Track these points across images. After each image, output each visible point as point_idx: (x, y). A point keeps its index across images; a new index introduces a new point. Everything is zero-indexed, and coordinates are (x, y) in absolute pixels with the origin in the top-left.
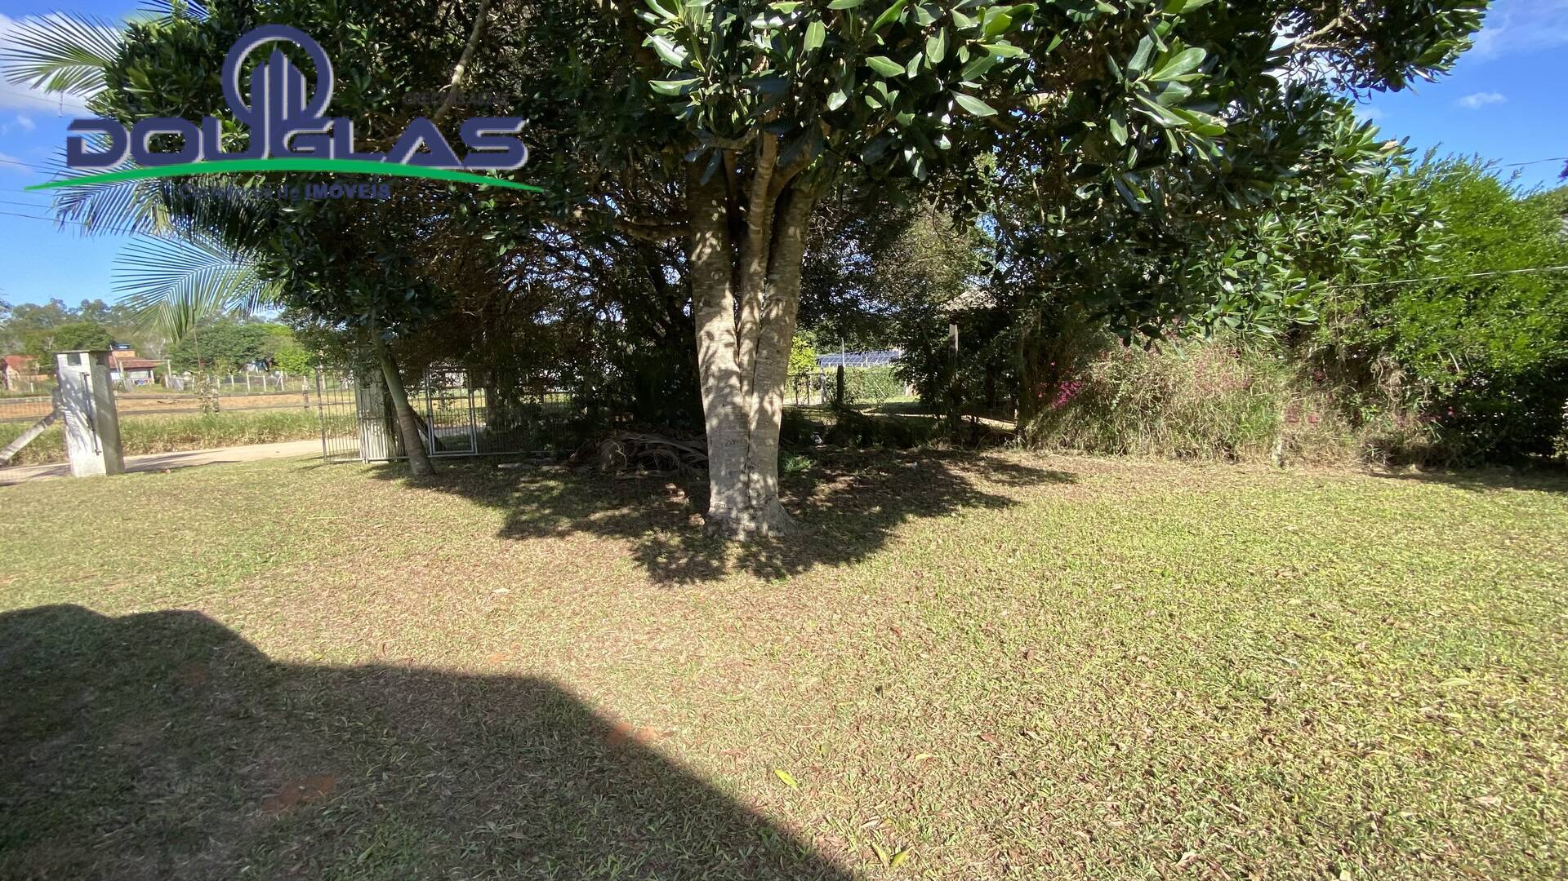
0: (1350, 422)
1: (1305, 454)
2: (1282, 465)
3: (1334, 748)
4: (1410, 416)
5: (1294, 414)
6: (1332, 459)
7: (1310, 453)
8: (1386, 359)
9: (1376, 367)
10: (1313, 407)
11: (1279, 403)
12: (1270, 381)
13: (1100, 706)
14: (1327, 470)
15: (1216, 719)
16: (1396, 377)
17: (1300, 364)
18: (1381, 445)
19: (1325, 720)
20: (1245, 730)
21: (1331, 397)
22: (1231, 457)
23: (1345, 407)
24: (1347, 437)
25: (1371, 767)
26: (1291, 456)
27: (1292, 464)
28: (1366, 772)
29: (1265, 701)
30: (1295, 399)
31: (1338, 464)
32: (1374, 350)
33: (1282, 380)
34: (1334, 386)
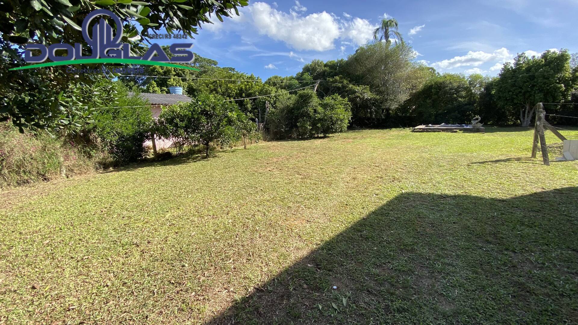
0: (88, 157)
1: (75, 172)
2: (68, 177)
3: (160, 243)
4: (106, 152)
5: (67, 157)
6: (85, 171)
7: (77, 171)
8: (94, 135)
9: (91, 137)
10: (73, 154)
11: (59, 154)
12: (53, 146)
13: (87, 280)
14: (85, 175)
15: (127, 257)
16: (99, 140)
17: (63, 139)
18: (100, 163)
19: (151, 239)
20: (137, 255)
21: (78, 149)
22: (45, 179)
23: (85, 152)
24: (88, 162)
25: (170, 242)
26: (71, 173)
27: (71, 176)
28: (170, 244)
29: (134, 245)
30: (65, 152)
31: (88, 172)
32: (89, 131)
33: (58, 145)
34: (78, 145)
